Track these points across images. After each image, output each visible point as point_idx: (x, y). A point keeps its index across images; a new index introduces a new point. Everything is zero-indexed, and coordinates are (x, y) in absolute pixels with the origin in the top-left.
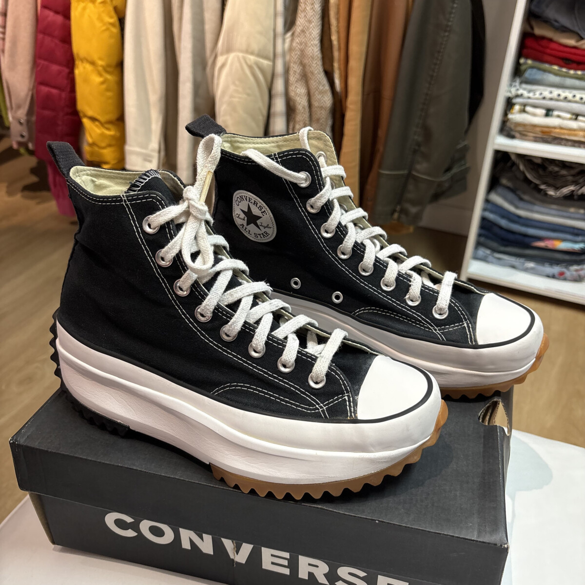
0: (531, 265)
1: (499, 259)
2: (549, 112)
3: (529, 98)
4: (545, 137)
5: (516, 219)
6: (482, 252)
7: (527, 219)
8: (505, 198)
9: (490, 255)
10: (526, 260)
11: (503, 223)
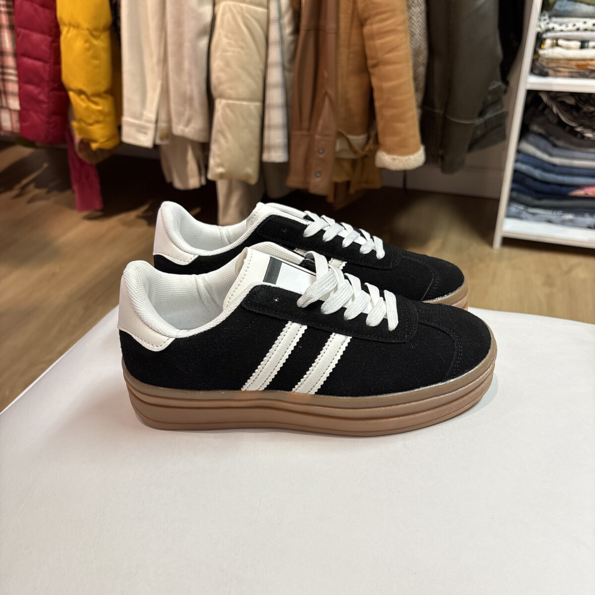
0: (569, 216)
1: (534, 214)
2: (584, 44)
3: (562, 31)
4: (581, 71)
5: (551, 167)
6: (515, 208)
7: (563, 167)
8: (538, 147)
9: (523, 210)
10: (563, 212)
11: (537, 173)
